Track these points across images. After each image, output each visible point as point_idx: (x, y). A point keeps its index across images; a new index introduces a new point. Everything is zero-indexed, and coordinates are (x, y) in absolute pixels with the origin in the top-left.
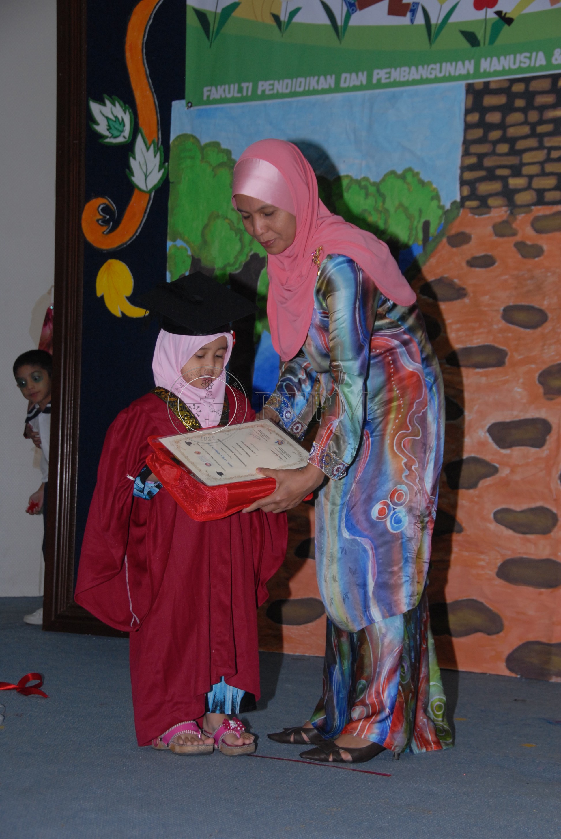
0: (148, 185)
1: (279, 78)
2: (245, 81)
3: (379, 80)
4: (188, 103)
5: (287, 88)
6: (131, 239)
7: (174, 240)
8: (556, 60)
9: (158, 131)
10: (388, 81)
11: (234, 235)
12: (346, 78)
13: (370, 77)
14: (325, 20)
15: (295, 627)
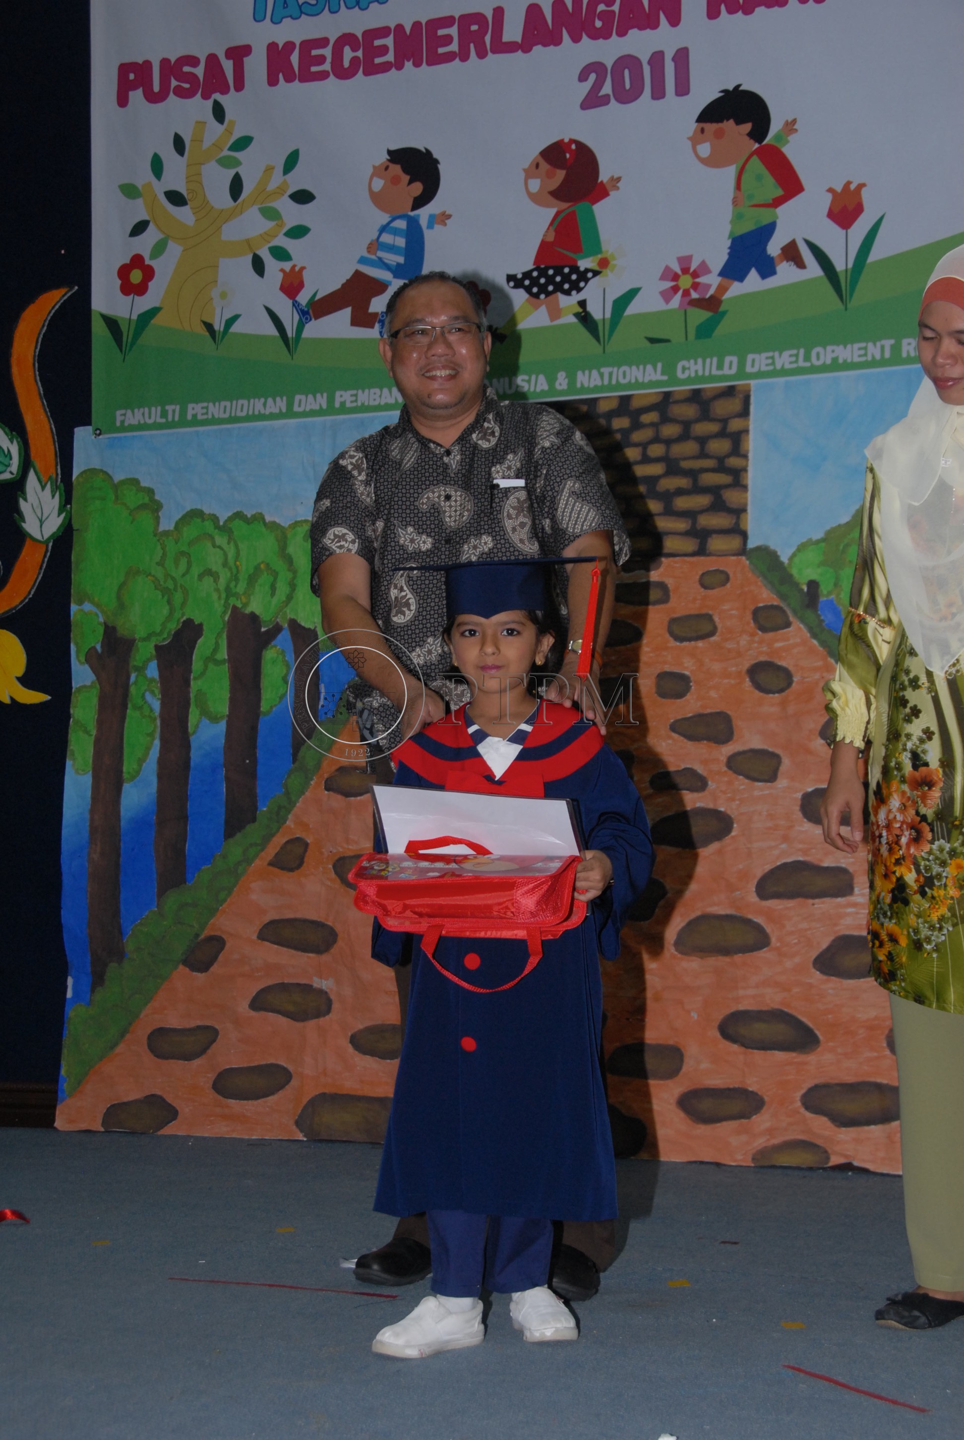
0: (43, 533)
1: (215, 400)
2: (171, 403)
3: (343, 404)
4: (96, 430)
5: (225, 412)
6: (22, 601)
7: (80, 603)
8: (560, 384)
9: (57, 465)
10: (354, 404)
11: (160, 597)
12: (300, 401)
13: (331, 400)
14: (273, 331)
15: (250, 1102)
